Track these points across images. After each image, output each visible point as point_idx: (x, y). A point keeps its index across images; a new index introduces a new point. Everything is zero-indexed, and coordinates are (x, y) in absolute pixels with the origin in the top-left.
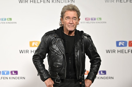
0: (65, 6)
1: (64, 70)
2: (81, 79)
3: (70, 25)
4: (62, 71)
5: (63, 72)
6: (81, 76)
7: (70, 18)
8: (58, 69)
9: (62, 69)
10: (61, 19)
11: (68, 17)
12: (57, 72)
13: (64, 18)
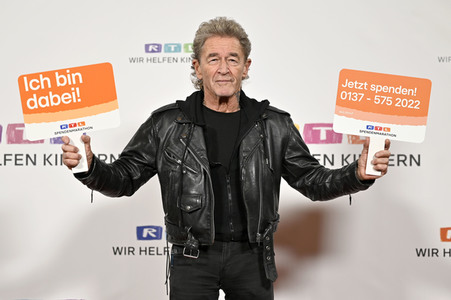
0: (204, 25)
1: (208, 218)
2: (261, 244)
3: (220, 78)
4: (201, 221)
5: (205, 225)
6: (262, 232)
7: (220, 58)
8: (190, 216)
9: (203, 216)
10: (194, 63)
11: (214, 55)
12: (188, 226)
13: (203, 60)
